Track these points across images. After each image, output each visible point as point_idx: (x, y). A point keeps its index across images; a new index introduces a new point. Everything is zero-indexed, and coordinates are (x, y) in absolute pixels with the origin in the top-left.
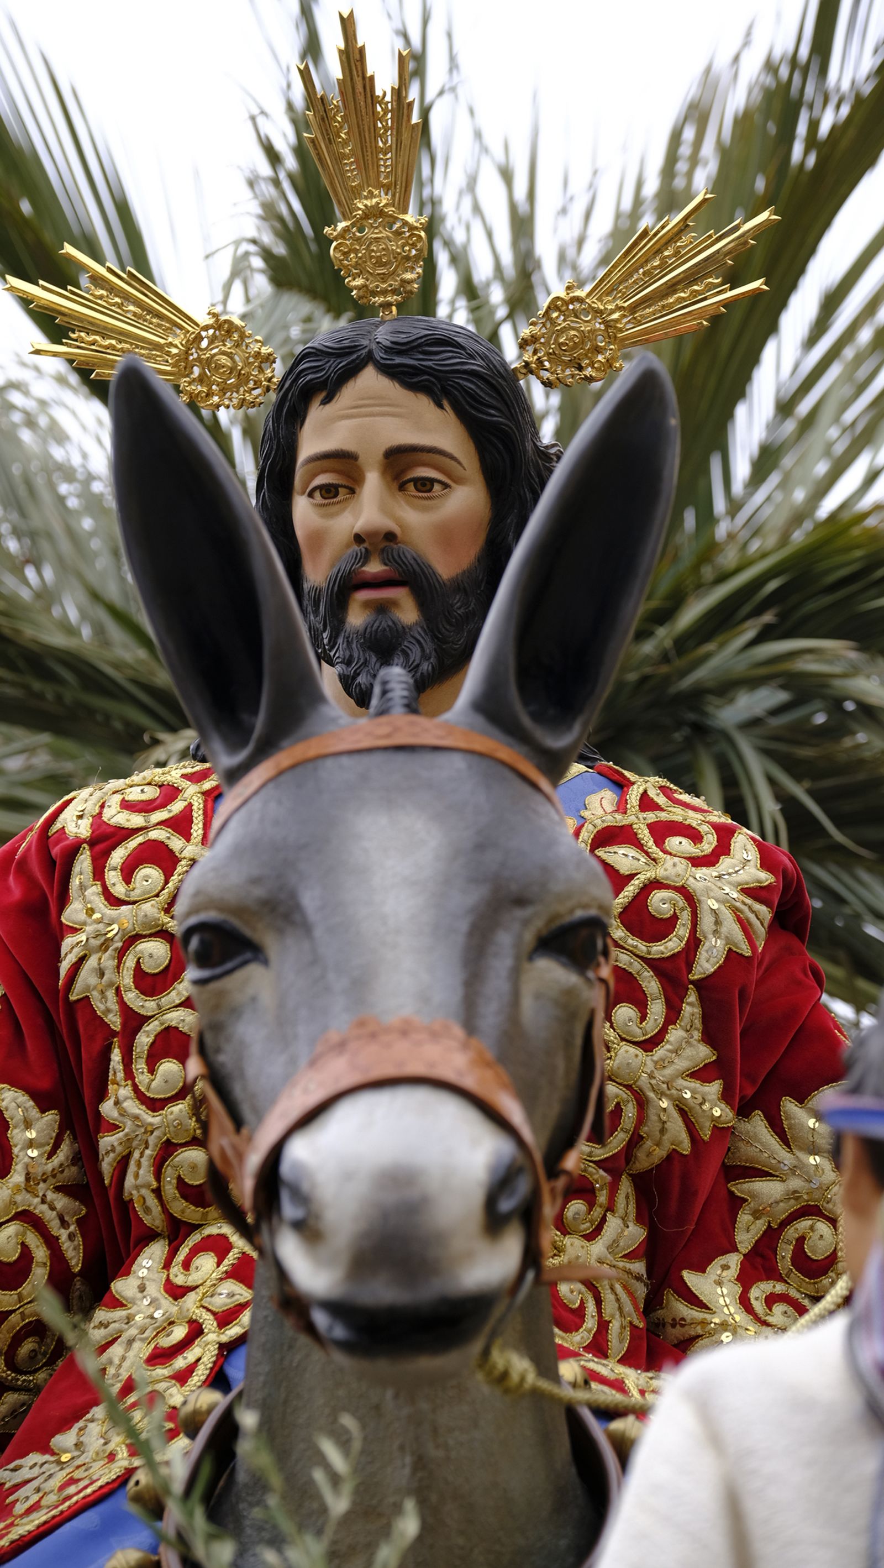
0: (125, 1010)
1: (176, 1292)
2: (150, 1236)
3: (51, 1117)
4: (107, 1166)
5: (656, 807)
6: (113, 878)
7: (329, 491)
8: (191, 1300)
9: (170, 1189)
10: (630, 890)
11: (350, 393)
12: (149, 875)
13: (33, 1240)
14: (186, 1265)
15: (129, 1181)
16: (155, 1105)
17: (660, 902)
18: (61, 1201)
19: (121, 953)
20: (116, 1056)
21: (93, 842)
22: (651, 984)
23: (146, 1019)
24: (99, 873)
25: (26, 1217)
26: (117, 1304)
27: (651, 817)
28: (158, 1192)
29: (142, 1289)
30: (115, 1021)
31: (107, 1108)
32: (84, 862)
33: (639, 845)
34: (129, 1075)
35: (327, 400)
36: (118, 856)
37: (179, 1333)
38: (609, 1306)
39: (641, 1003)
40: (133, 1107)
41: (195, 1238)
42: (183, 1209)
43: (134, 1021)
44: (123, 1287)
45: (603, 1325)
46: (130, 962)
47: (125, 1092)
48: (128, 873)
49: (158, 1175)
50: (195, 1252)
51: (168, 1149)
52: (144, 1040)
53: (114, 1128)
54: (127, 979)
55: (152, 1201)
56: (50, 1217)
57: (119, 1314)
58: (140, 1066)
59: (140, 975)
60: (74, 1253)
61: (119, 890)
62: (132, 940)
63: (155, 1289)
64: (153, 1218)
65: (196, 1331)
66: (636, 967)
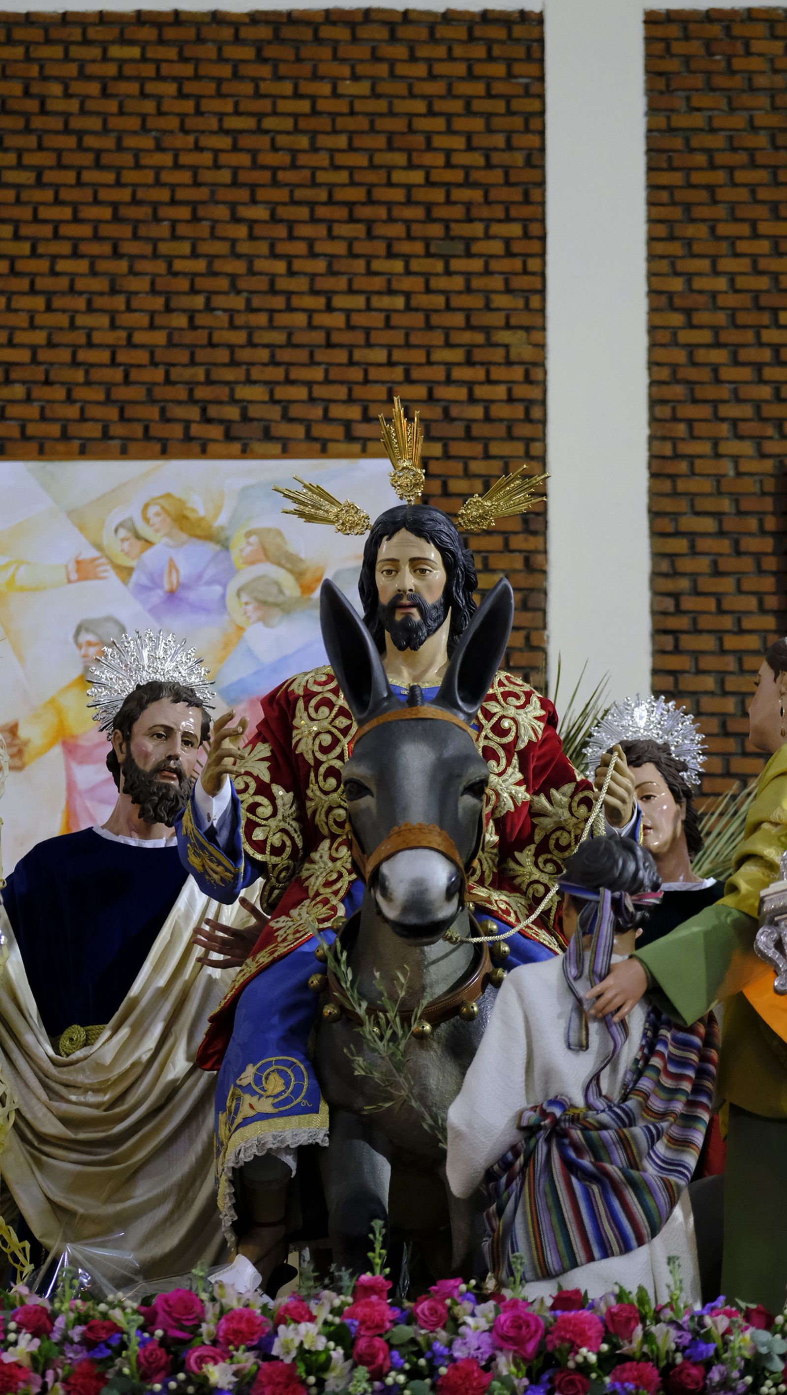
0: (315, 758)
1: (334, 860)
2: (324, 838)
3: (291, 794)
4: (309, 812)
5: (504, 685)
6: (311, 710)
7: (389, 572)
8: (339, 863)
9: (331, 822)
10: (495, 719)
11: (396, 538)
12: (324, 710)
13: (286, 838)
14: (337, 850)
15: (317, 818)
16: (326, 793)
17: (506, 724)
18: (294, 824)
19: (314, 739)
20: (312, 774)
21: (304, 697)
22: (502, 753)
23: (322, 762)
24: (306, 709)
25: (283, 830)
26: (312, 862)
27: (502, 689)
28: (327, 823)
29: (321, 857)
30: (312, 762)
31: (309, 793)
32: (301, 704)
33: (498, 701)
34: (317, 782)
35: (389, 539)
36: (313, 702)
37: (335, 876)
38: (485, 866)
39: (498, 760)
40: (318, 793)
41: (340, 840)
42: (335, 829)
43: (318, 763)
44: (315, 856)
45: (483, 873)
46: (317, 742)
47: (316, 788)
48: (317, 709)
49: (327, 817)
50: (340, 845)
51: (330, 809)
52: (322, 770)
53: (311, 800)
54: (316, 748)
55: (324, 826)
56: (291, 830)
57: (313, 866)
58: (321, 778)
59: (321, 747)
60: (299, 843)
61: (313, 715)
62: (318, 734)
63: (326, 857)
64: (325, 831)
65: (340, 876)
66: (495, 747)
